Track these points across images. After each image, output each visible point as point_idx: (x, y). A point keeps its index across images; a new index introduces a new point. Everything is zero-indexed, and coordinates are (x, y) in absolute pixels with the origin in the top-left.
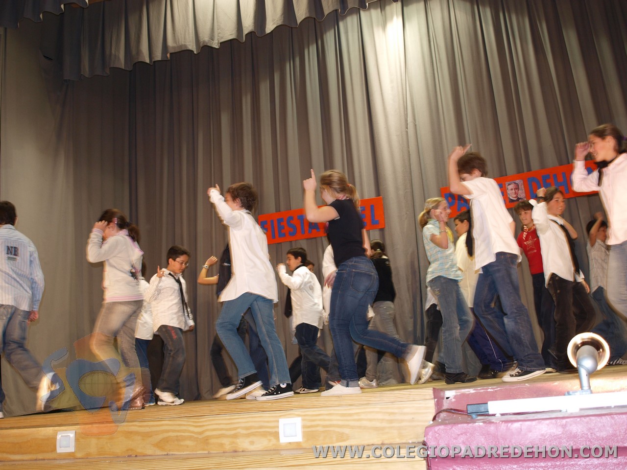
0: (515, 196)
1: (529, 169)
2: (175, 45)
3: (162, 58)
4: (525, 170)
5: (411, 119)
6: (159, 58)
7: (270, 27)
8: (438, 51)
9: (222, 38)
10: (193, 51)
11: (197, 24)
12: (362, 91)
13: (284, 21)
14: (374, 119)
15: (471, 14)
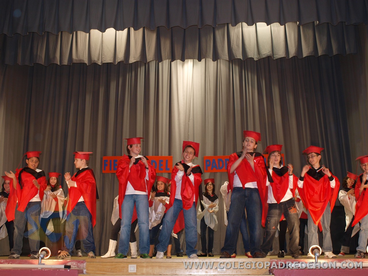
2: (77, 59)
3: (68, 64)
5: (191, 117)
6: (66, 64)
7: (132, 60)
8: (209, 84)
9: (105, 61)
10: (87, 64)
11: (91, 50)
12: (167, 97)
13: (141, 59)
14: (172, 114)
15: (228, 67)
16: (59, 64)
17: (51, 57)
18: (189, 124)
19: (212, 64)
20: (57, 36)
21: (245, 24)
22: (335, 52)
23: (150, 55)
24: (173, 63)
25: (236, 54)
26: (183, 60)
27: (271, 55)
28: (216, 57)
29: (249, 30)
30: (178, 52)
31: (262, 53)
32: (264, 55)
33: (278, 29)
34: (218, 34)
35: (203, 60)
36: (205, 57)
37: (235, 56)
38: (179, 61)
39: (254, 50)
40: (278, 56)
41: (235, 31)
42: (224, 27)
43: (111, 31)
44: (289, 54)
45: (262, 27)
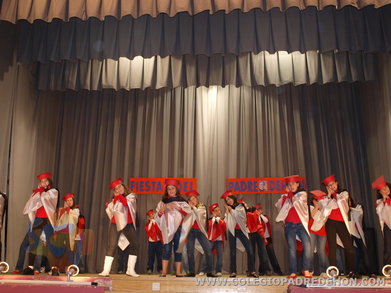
0: (262, 188)
1: (270, 177)
2: (106, 85)
3: (97, 89)
4: (268, 176)
5: (215, 141)
6: (96, 90)
7: (159, 86)
8: (233, 109)
9: (133, 86)
10: (115, 90)
11: (120, 76)
12: (192, 122)
13: (167, 86)
14: (197, 138)
15: (251, 93)
16: (89, 89)
17: (82, 82)
18: (213, 147)
19: (235, 90)
20: (88, 63)
21: (267, 53)
22: (354, 79)
23: (176, 81)
24: (198, 89)
25: (258, 81)
26: (207, 86)
27: (292, 81)
28: (239, 84)
29: (271, 58)
30: (203, 78)
31: (284, 80)
32: (286, 81)
33: (298, 57)
34: (242, 61)
35: (227, 87)
36: (229, 83)
37: (258, 83)
38: (204, 87)
39: (276, 77)
40: (299, 83)
41: (258, 59)
42: (247, 54)
43: (138, 59)
44: (310, 80)
45: (284, 55)
